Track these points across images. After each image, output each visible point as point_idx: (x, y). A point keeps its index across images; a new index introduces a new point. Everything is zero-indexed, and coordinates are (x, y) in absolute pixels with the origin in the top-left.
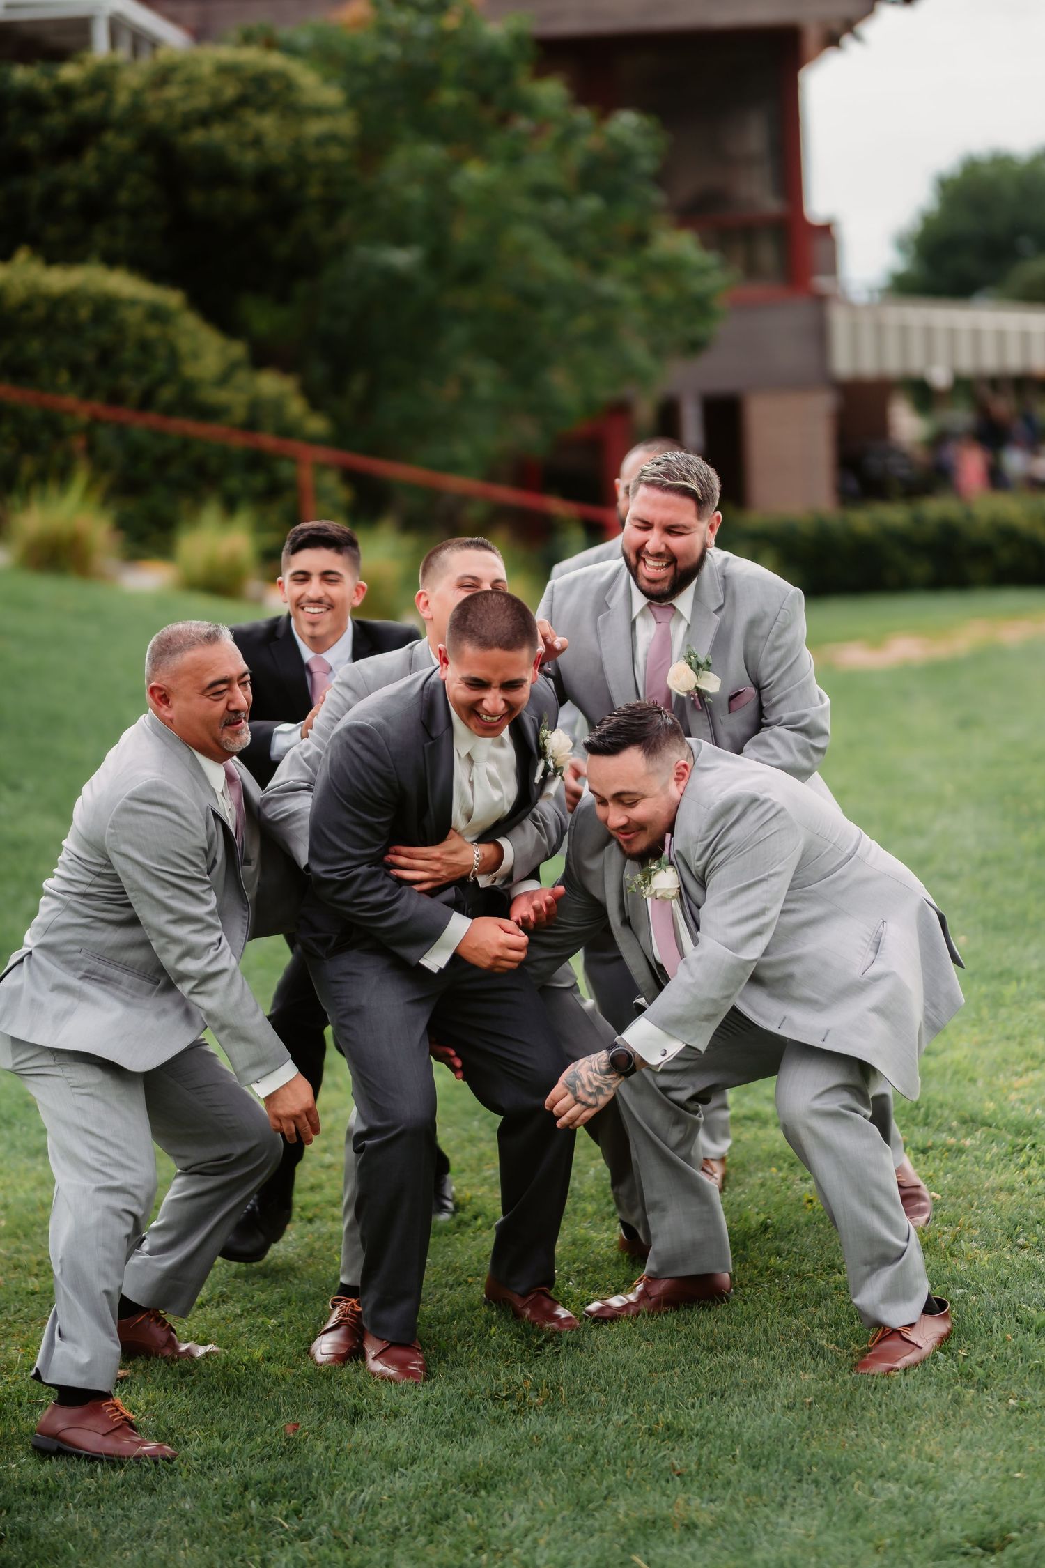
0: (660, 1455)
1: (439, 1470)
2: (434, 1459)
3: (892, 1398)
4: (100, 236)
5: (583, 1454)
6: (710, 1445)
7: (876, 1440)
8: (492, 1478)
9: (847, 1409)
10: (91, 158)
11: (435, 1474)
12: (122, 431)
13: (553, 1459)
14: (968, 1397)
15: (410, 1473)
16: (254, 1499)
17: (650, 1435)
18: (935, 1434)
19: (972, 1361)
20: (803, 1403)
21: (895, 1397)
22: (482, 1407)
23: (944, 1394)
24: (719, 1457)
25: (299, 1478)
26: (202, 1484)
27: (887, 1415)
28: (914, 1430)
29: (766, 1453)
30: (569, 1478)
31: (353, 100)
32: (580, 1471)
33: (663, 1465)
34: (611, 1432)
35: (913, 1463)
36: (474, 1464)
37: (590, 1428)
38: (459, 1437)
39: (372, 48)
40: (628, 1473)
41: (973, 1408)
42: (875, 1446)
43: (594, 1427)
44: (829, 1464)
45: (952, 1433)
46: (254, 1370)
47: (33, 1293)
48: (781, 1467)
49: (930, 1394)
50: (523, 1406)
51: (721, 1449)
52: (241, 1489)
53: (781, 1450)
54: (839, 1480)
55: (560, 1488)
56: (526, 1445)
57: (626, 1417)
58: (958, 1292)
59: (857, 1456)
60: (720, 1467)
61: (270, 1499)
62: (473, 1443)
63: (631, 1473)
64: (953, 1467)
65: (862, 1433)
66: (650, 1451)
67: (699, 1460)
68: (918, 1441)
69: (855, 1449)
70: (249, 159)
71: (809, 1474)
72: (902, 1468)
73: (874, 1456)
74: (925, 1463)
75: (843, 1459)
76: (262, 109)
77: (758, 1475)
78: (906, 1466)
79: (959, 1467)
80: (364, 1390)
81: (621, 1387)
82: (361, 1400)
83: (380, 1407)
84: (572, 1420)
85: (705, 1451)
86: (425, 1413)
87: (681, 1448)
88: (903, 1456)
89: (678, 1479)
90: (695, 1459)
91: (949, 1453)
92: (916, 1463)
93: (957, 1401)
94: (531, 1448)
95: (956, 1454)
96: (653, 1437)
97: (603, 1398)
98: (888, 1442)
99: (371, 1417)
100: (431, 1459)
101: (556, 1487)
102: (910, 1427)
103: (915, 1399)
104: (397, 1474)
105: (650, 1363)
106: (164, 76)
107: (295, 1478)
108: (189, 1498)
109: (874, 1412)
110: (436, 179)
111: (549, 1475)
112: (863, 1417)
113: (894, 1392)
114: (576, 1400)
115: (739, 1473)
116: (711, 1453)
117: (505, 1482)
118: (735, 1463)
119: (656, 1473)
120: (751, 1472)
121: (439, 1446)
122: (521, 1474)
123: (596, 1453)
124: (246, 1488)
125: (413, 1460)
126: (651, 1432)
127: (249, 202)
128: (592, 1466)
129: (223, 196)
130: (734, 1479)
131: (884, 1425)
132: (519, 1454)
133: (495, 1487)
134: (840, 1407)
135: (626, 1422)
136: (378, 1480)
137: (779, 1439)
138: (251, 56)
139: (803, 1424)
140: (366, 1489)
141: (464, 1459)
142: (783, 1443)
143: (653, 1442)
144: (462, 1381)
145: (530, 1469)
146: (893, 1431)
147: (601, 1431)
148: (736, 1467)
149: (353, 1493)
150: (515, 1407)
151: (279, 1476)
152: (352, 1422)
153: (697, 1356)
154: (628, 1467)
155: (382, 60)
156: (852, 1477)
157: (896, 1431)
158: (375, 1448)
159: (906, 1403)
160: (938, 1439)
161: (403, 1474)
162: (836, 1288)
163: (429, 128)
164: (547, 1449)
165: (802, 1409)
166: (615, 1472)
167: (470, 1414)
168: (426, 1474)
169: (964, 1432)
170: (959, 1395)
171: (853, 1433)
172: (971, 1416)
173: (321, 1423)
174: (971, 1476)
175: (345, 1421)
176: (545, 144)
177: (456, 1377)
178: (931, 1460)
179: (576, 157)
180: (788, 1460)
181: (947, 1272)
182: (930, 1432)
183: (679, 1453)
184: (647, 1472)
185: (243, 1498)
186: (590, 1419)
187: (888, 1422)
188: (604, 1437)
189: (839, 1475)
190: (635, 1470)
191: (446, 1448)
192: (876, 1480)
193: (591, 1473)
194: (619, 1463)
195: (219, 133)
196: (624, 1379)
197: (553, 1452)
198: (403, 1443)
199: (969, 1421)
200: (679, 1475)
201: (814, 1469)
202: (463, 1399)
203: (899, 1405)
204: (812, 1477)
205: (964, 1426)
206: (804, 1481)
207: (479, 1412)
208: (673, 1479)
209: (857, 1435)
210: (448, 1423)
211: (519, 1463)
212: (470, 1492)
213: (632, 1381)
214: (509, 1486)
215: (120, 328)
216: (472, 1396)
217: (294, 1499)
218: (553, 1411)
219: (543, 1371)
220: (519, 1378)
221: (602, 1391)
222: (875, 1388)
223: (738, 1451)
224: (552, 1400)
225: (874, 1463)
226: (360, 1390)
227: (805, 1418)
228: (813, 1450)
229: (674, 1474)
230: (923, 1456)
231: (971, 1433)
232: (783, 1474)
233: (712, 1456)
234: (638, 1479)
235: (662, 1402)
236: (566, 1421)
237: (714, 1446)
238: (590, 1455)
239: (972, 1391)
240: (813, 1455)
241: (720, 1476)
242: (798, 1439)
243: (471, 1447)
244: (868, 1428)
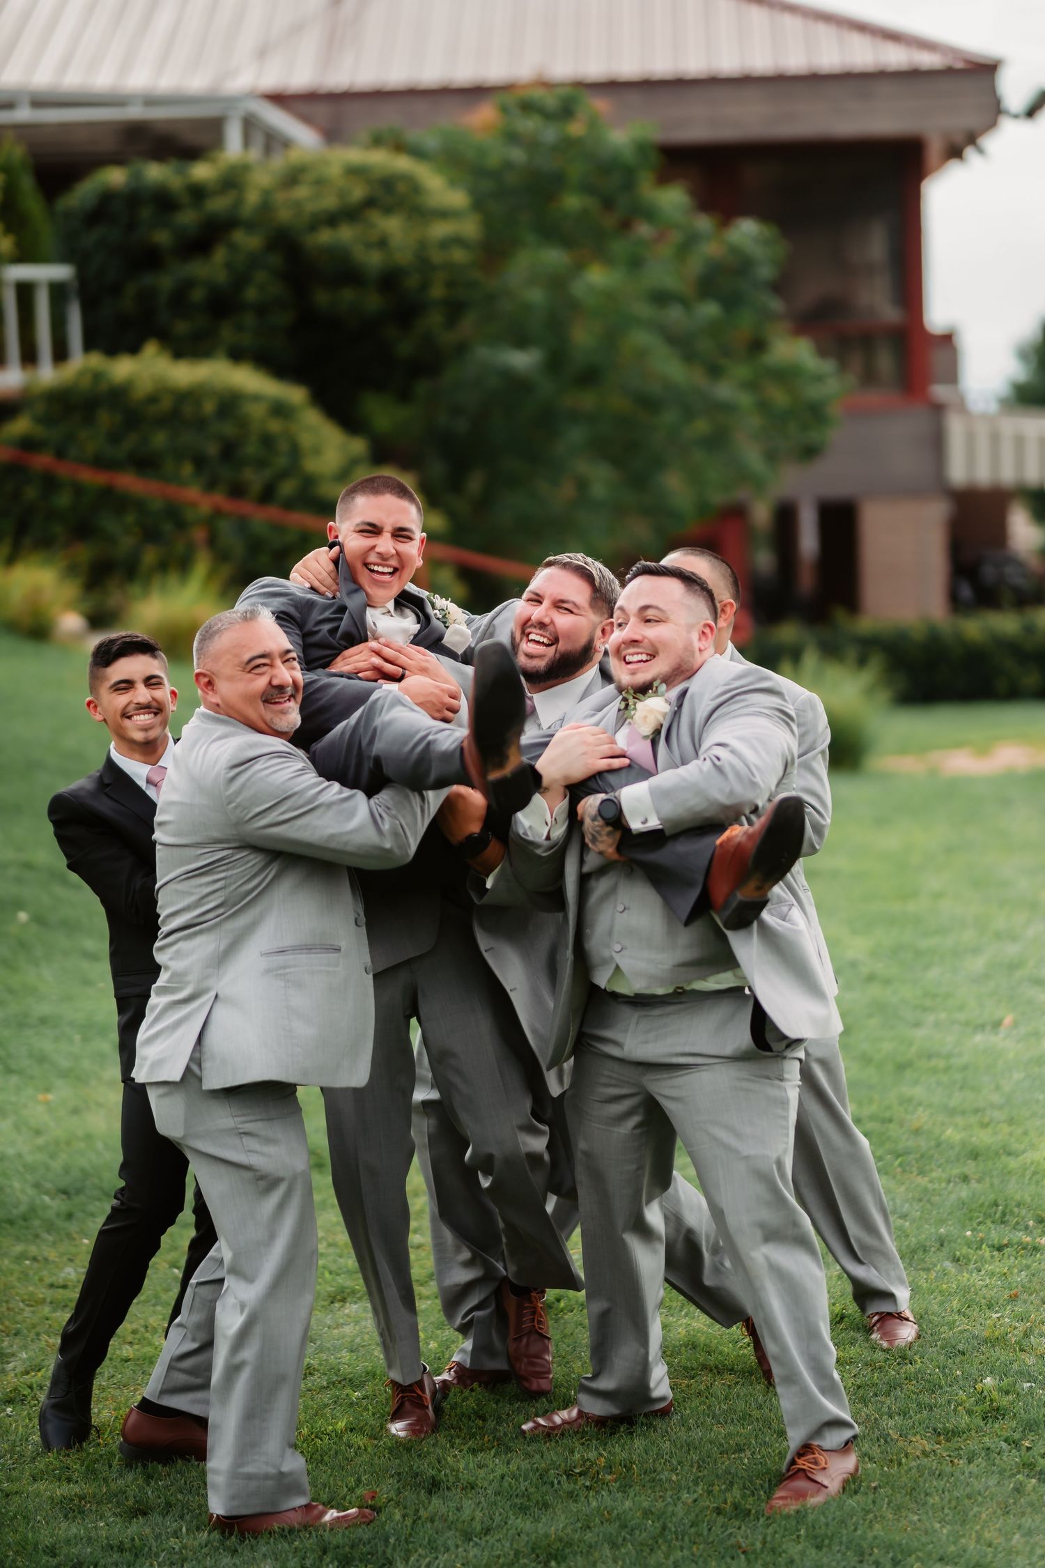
0: (726, 1533)
1: (512, 1541)
2: (508, 1530)
3: (955, 1485)
4: (227, 333)
5: (652, 1529)
6: (775, 1525)
7: (937, 1526)
8: (563, 1550)
9: (911, 1494)
10: (220, 255)
11: (508, 1544)
12: (242, 523)
13: (623, 1534)
14: (1029, 1487)
15: (483, 1543)
16: (332, 1562)
17: (719, 1514)
18: (995, 1520)
19: (1034, 1452)
20: (868, 1487)
21: (958, 1484)
22: (556, 1482)
23: (1006, 1482)
24: (784, 1536)
25: (376, 1544)
26: (282, 1547)
27: (950, 1501)
28: (975, 1516)
29: (829, 1533)
30: (637, 1552)
31: (478, 204)
32: (648, 1546)
33: (729, 1543)
34: (680, 1510)
35: (972, 1547)
36: (547, 1536)
37: (660, 1504)
38: (532, 1509)
39: (499, 153)
40: (695, 1549)
41: (1034, 1497)
42: (935, 1531)
43: (664, 1504)
44: (889, 1547)
45: (1011, 1519)
46: (336, 1439)
47: (127, 1360)
48: (843, 1547)
49: (992, 1482)
50: (596, 1482)
51: (786, 1529)
52: (320, 1553)
53: (844, 1532)
54: (900, 1561)
55: (628, 1561)
56: (597, 1519)
57: (696, 1496)
58: (1027, 1385)
59: (918, 1540)
60: (784, 1547)
61: (347, 1563)
62: (545, 1515)
63: (698, 1549)
64: (1010, 1552)
65: (924, 1517)
66: (717, 1530)
67: (764, 1538)
68: (978, 1527)
69: (917, 1533)
70: (373, 260)
71: (870, 1555)
72: (961, 1552)
73: (934, 1540)
74: (984, 1548)
75: (904, 1541)
76: (388, 210)
77: (821, 1554)
78: (965, 1551)
79: (1017, 1553)
80: (443, 1462)
81: (692, 1466)
82: (440, 1471)
83: (458, 1479)
84: (643, 1497)
85: (770, 1530)
86: (501, 1486)
87: (745, 1526)
88: (963, 1541)
89: (743, 1557)
90: (760, 1537)
91: (1009, 1540)
92: (975, 1548)
93: (1018, 1490)
94: (602, 1523)
95: (1014, 1542)
96: (721, 1516)
97: (674, 1478)
98: (948, 1526)
99: (448, 1488)
100: (505, 1531)
101: (624, 1560)
102: (971, 1513)
103: (977, 1485)
104: (471, 1544)
105: (721, 1445)
106: (293, 177)
107: (373, 1543)
108: (269, 1560)
109: (937, 1498)
110: (557, 283)
111: (618, 1548)
112: (925, 1504)
113: (957, 1479)
114: (647, 1478)
115: (803, 1553)
116: (776, 1532)
117: (575, 1554)
118: (800, 1542)
119: (722, 1550)
120: (814, 1551)
121: (513, 1517)
122: (590, 1547)
123: (664, 1528)
124: (325, 1552)
125: (487, 1531)
126: (719, 1511)
127: (373, 302)
128: (660, 1541)
129: (348, 295)
130: (797, 1557)
131: (946, 1511)
132: (589, 1527)
133: (565, 1558)
134: (904, 1492)
135: (695, 1501)
136: (452, 1548)
137: (843, 1522)
138: (380, 159)
139: (867, 1508)
140: (440, 1557)
141: (536, 1532)
142: (846, 1525)
143: (720, 1520)
144: (538, 1456)
145: (600, 1543)
146: (954, 1517)
147: (670, 1509)
148: (800, 1547)
149: (428, 1559)
150: (588, 1483)
151: (357, 1541)
152: (430, 1493)
153: (767, 1439)
154: (695, 1543)
155: (508, 165)
156: (912, 1559)
157: (957, 1517)
158: (451, 1518)
159: (968, 1489)
160: (998, 1526)
161: (476, 1544)
162: (906, 1379)
163: (552, 232)
164: (618, 1524)
165: (866, 1494)
166: (682, 1548)
167: (544, 1488)
168: (498, 1545)
169: (1023, 1520)
170: (1021, 1484)
171: (916, 1518)
172: (1031, 1504)
173: (400, 1493)
174: (1027, 1562)
175: (423, 1492)
176: (666, 250)
177: (532, 1453)
178: (990, 1545)
179: (695, 265)
180: (850, 1542)
181: (1015, 1366)
182: (991, 1518)
183: (745, 1531)
184: (713, 1549)
185: (321, 1561)
186: (661, 1497)
187: (949, 1508)
188: (673, 1514)
189: (899, 1557)
190: (701, 1547)
191: (519, 1520)
192: (935, 1563)
193: (659, 1547)
194: (686, 1538)
195: (346, 234)
196: (696, 1458)
197: (623, 1526)
198: (478, 1514)
199: (1029, 1510)
200: (744, 1552)
201: (876, 1551)
202: (538, 1474)
203: (961, 1491)
204: (872, 1558)
205: (1023, 1514)
206: (865, 1562)
207: (553, 1486)
208: (738, 1555)
209: (919, 1520)
210: (523, 1496)
211: (589, 1536)
212: (540, 1563)
213: (704, 1461)
214: (579, 1558)
215: (243, 423)
216: (547, 1471)
217: (372, 1563)
218: (624, 1489)
219: (617, 1449)
220: (592, 1455)
221: (674, 1470)
222: (939, 1476)
223: (802, 1532)
224: (624, 1478)
225: (934, 1547)
226: (439, 1462)
227: (870, 1501)
228: (875, 1533)
229: (739, 1552)
230: (982, 1541)
231: (1030, 1520)
232: (844, 1554)
233: (777, 1536)
234: (705, 1555)
235: (732, 1484)
236: (636, 1499)
237: (779, 1525)
238: (658, 1531)
239: (1034, 1481)
240: (875, 1538)
241: (784, 1555)
242: (861, 1522)
243: (544, 1520)
244: (930, 1514)
